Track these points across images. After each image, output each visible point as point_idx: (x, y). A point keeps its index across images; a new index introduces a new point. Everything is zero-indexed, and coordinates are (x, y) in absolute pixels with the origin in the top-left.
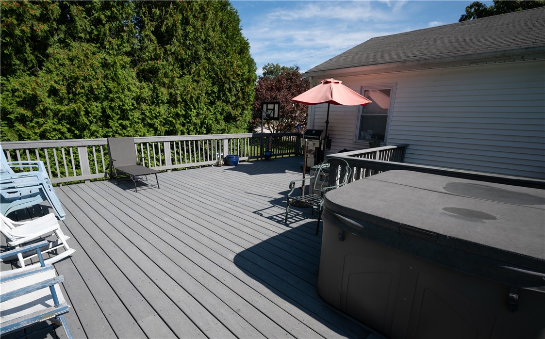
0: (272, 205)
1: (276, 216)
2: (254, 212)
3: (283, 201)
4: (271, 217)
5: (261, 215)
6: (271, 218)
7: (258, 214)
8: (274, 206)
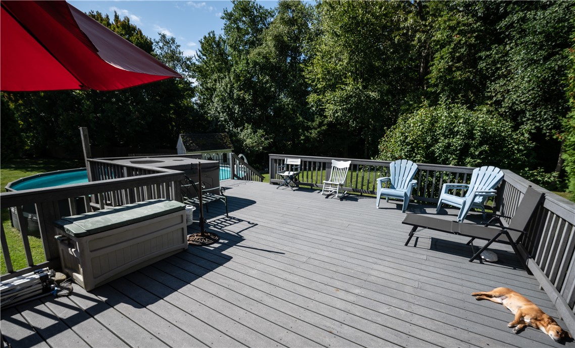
0: (239, 234)
1: (236, 223)
2: (257, 224)
3: (226, 241)
4: (240, 222)
5: (249, 222)
6: (240, 220)
7: (253, 223)
8: (237, 233)
